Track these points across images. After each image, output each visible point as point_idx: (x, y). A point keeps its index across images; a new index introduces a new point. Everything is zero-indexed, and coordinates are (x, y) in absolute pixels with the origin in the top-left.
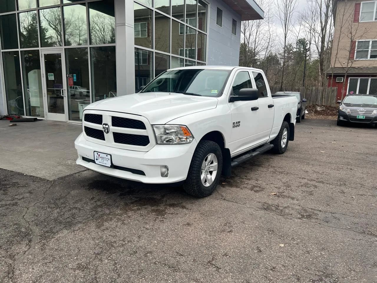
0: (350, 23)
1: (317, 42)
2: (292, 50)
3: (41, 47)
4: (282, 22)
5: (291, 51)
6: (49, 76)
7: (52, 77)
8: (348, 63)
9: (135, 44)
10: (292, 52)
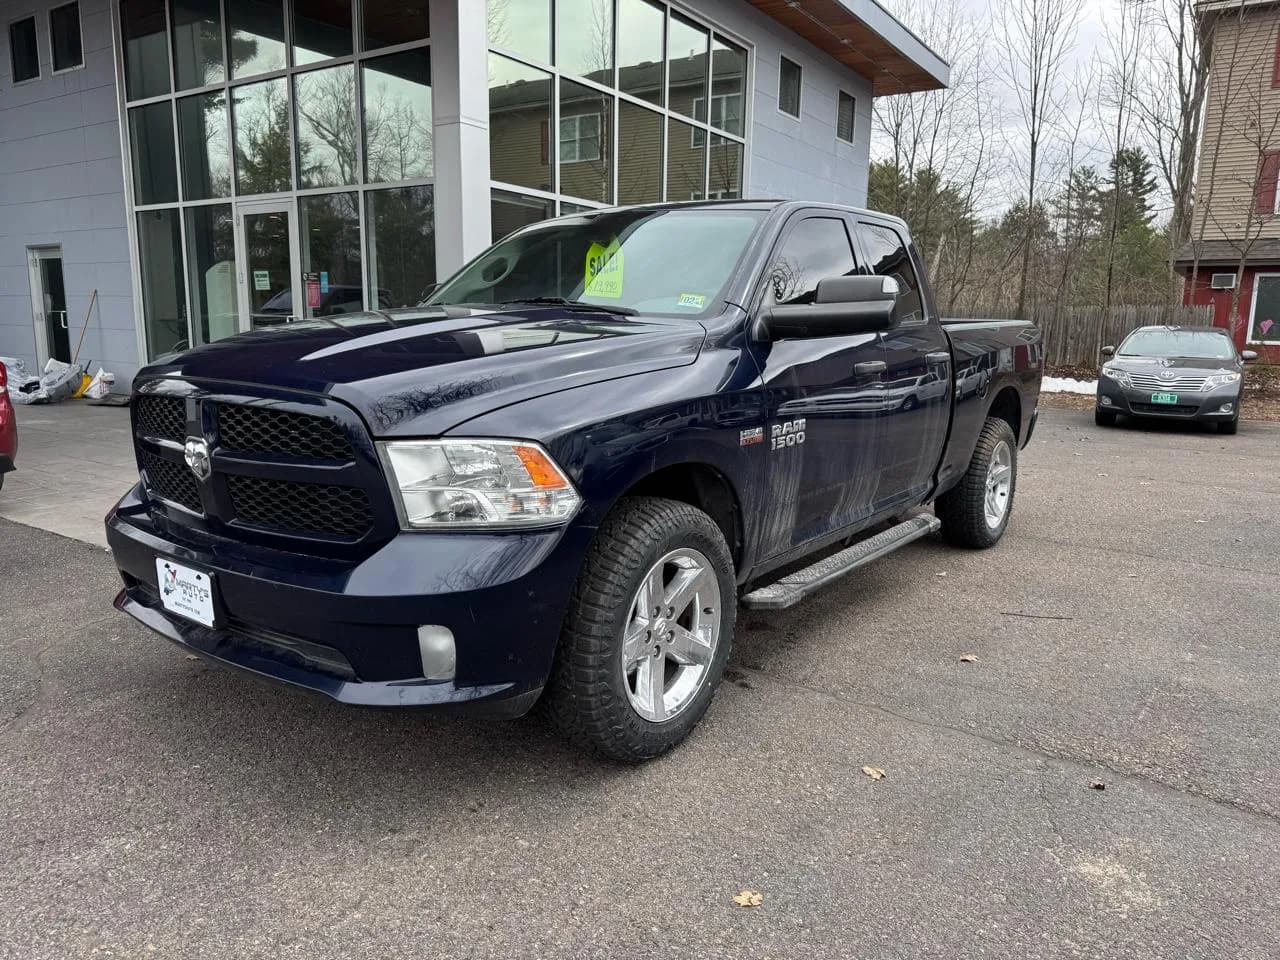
0: (1252, 90)
1: (1167, 157)
2: (1095, 189)
3: (237, 194)
4: (1022, 95)
5: (1093, 192)
6: (256, 279)
7: (263, 284)
8: (1249, 226)
9: (494, 177)
10: (1095, 195)
